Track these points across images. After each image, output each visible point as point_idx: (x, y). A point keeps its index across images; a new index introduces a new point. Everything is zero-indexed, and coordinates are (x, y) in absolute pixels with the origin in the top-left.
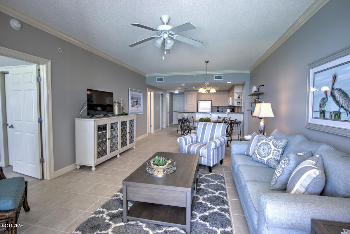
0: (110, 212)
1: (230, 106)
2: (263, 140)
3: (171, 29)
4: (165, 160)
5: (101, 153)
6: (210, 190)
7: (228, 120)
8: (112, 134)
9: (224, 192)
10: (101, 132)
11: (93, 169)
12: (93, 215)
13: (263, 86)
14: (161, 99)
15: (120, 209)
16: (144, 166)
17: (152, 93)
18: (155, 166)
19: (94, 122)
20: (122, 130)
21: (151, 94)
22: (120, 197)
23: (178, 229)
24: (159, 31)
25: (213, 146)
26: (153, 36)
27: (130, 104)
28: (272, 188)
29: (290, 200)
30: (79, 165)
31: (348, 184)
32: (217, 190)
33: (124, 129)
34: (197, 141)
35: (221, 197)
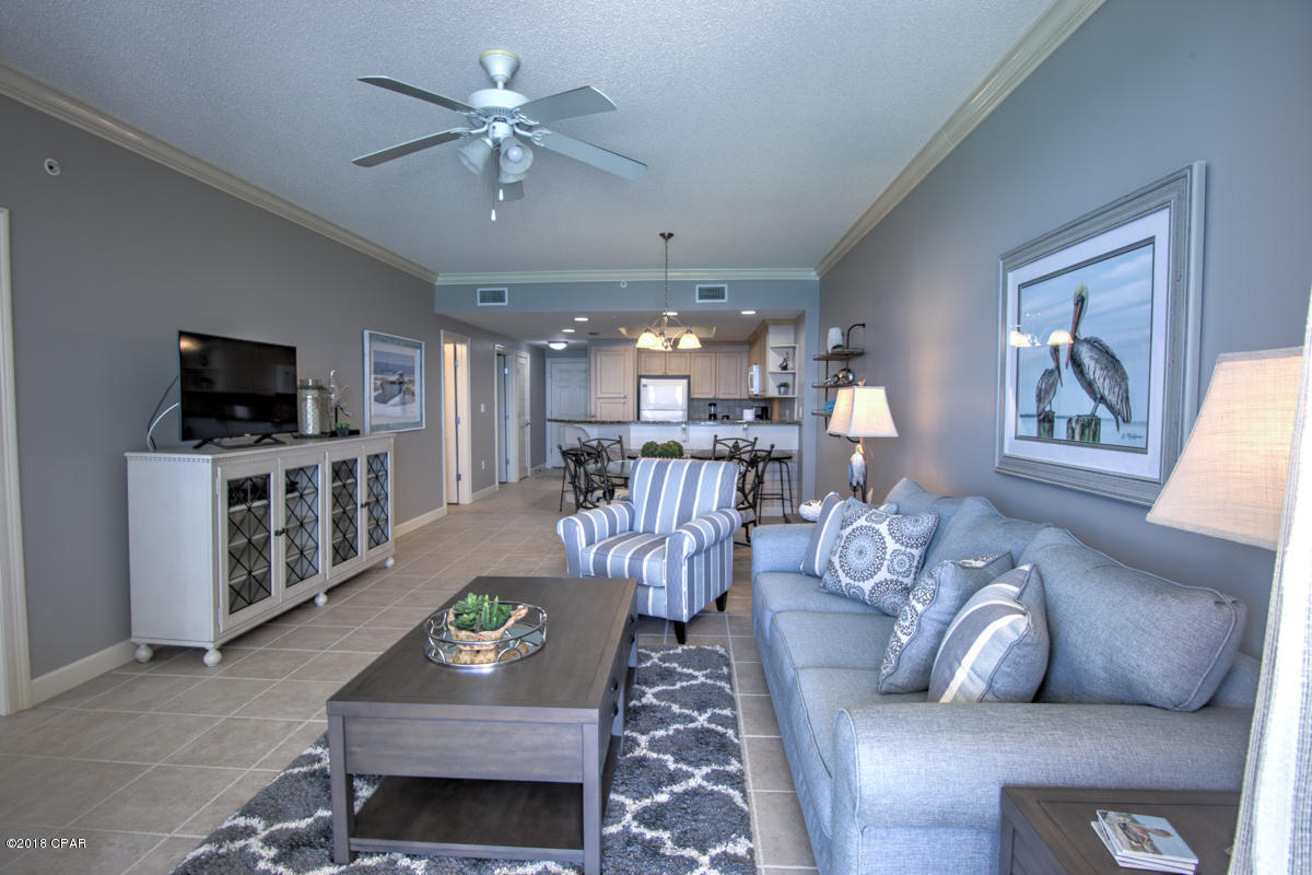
0: (277, 826)
1: (754, 399)
2: (859, 517)
3: (521, 107)
4: (504, 608)
5: (245, 591)
6: (676, 708)
7: (749, 448)
8: (290, 513)
9: (727, 712)
10: (243, 507)
11: (212, 658)
12: (202, 850)
13: (864, 325)
14: (498, 371)
15: (323, 813)
16: (418, 636)
17: (463, 349)
18: (464, 632)
19: (210, 465)
20: (336, 498)
21: (456, 355)
22: (323, 764)
23: (553, 866)
24: (474, 110)
25: (688, 544)
26: (453, 131)
27: (370, 392)
28: (884, 688)
29: (935, 728)
30: (150, 646)
31: (1115, 658)
32: (701, 708)
33: (344, 491)
34: (631, 529)
35: (717, 733)
